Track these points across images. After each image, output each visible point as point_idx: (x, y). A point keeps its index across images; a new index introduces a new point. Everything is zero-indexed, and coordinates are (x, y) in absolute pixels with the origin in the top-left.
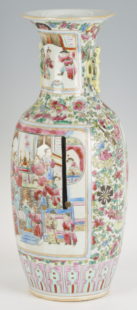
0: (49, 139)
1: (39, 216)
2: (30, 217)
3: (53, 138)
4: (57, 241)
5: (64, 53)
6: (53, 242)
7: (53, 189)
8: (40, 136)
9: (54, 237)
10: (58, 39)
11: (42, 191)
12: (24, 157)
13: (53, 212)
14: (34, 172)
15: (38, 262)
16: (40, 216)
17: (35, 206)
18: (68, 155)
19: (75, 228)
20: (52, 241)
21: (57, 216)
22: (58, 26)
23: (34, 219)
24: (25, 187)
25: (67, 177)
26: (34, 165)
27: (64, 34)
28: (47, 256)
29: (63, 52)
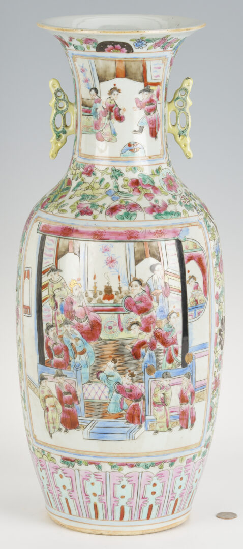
0: (155, 248)
1: (140, 387)
2: (119, 393)
3: (163, 243)
4: (168, 426)
5: (145, 92)
6: (162, 429)
7: (167, 334)
8: (137, 245)
9: (165, 419)
10: (139, 68)
11: (148, 341)
12: (105, 286)
13: (166, 375)
14: (130, 310)
15: (126, 469)
16: (142, 386)
17: (132, 370)
18: (189, 272)
19: (195, 398)
20: (161, 427)
21: (173, 381)
22: (149, 44)
23: (130, 393)
24: (110, 340)
25: (188, 311)
26: (130, 297)
27: (152, 59)
28: (148, 457)
29: (144, 90)
